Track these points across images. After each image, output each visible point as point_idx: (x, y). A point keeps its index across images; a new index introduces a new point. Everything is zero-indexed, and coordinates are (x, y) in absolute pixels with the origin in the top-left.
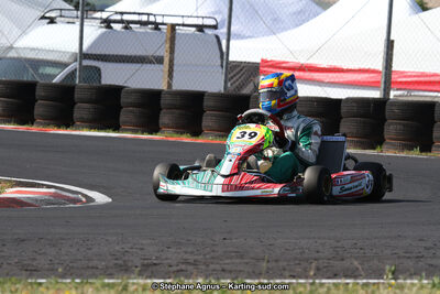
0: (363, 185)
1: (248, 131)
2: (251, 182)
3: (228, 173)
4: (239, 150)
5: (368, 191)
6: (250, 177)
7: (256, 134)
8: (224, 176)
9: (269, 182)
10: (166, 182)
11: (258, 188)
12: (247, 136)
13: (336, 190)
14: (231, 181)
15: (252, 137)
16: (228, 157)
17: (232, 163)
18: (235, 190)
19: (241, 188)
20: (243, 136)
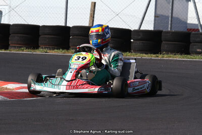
0: (145, 87)
1: (82, 57)
2: (82, 85)
3: (70, 79)
4: (76, 67)
5: (148, 91)
6: (82, 81)
7: (86, 58)
8: (67, 81)
9: (93, 85)
10: (35, 84)
11: (87, 88)
12: (81, 59)
13: (130, 90)
14: (71, 84)
15: (84, 60)
16: (70, 71)
17: (72, 74)
18: (74, 89)
19: (77, 88)
20: (79, 59)
